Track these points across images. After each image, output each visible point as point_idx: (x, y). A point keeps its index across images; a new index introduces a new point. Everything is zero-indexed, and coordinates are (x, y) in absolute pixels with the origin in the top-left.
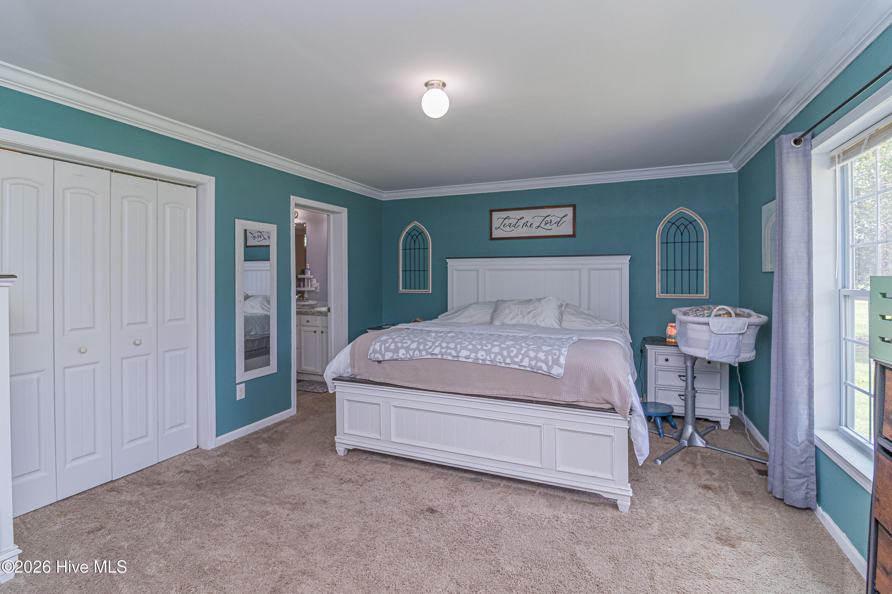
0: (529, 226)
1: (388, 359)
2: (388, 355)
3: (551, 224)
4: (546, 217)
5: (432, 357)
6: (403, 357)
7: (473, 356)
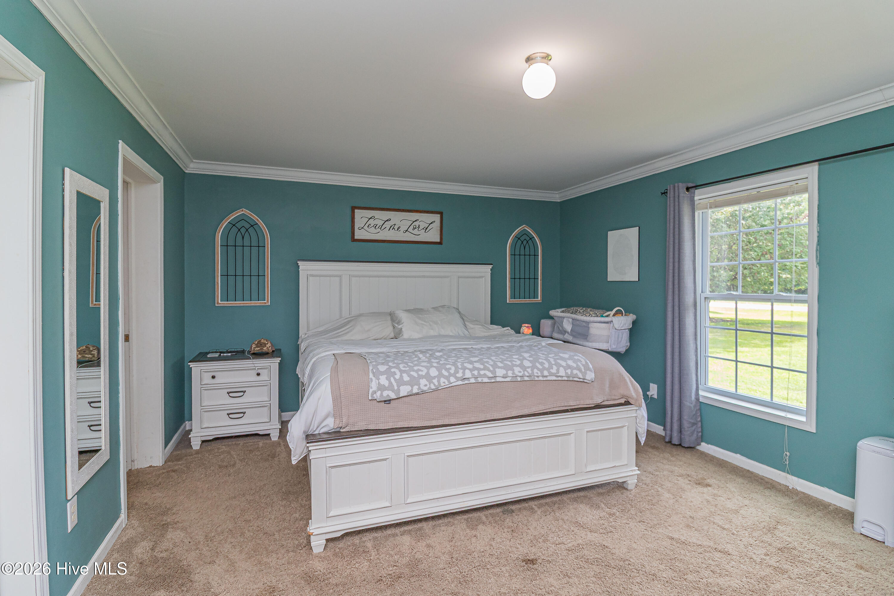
0: (396, 229)
1: (406, 394)
2: (404, 390)
3: (419, 230)
4: (414, 222)
5: (463, 383)
6: (425, 388)
7: (510, 373)
